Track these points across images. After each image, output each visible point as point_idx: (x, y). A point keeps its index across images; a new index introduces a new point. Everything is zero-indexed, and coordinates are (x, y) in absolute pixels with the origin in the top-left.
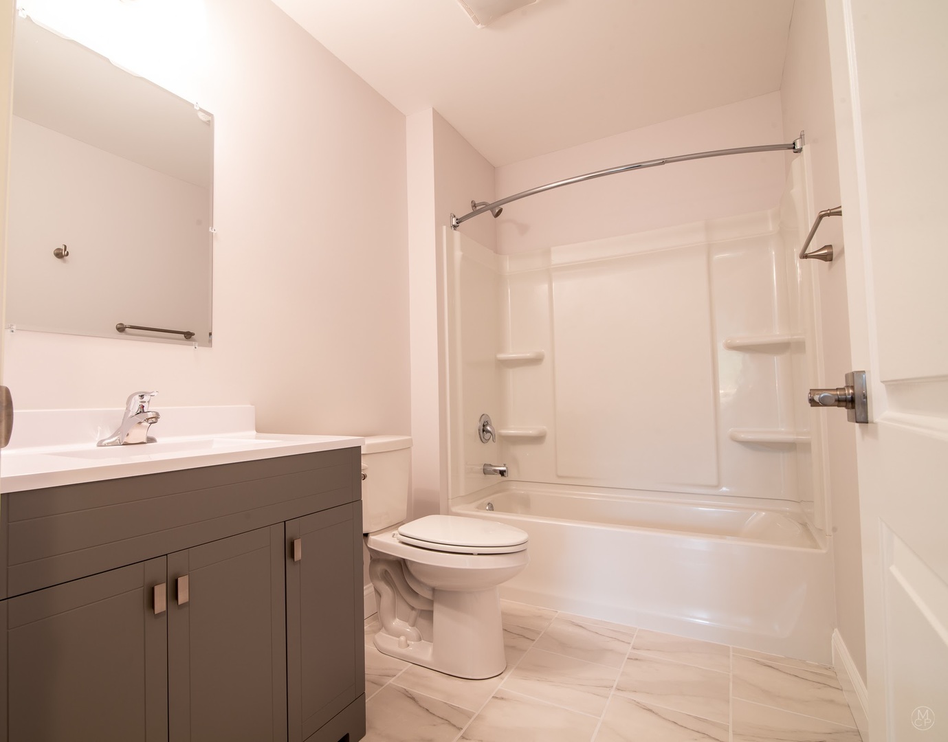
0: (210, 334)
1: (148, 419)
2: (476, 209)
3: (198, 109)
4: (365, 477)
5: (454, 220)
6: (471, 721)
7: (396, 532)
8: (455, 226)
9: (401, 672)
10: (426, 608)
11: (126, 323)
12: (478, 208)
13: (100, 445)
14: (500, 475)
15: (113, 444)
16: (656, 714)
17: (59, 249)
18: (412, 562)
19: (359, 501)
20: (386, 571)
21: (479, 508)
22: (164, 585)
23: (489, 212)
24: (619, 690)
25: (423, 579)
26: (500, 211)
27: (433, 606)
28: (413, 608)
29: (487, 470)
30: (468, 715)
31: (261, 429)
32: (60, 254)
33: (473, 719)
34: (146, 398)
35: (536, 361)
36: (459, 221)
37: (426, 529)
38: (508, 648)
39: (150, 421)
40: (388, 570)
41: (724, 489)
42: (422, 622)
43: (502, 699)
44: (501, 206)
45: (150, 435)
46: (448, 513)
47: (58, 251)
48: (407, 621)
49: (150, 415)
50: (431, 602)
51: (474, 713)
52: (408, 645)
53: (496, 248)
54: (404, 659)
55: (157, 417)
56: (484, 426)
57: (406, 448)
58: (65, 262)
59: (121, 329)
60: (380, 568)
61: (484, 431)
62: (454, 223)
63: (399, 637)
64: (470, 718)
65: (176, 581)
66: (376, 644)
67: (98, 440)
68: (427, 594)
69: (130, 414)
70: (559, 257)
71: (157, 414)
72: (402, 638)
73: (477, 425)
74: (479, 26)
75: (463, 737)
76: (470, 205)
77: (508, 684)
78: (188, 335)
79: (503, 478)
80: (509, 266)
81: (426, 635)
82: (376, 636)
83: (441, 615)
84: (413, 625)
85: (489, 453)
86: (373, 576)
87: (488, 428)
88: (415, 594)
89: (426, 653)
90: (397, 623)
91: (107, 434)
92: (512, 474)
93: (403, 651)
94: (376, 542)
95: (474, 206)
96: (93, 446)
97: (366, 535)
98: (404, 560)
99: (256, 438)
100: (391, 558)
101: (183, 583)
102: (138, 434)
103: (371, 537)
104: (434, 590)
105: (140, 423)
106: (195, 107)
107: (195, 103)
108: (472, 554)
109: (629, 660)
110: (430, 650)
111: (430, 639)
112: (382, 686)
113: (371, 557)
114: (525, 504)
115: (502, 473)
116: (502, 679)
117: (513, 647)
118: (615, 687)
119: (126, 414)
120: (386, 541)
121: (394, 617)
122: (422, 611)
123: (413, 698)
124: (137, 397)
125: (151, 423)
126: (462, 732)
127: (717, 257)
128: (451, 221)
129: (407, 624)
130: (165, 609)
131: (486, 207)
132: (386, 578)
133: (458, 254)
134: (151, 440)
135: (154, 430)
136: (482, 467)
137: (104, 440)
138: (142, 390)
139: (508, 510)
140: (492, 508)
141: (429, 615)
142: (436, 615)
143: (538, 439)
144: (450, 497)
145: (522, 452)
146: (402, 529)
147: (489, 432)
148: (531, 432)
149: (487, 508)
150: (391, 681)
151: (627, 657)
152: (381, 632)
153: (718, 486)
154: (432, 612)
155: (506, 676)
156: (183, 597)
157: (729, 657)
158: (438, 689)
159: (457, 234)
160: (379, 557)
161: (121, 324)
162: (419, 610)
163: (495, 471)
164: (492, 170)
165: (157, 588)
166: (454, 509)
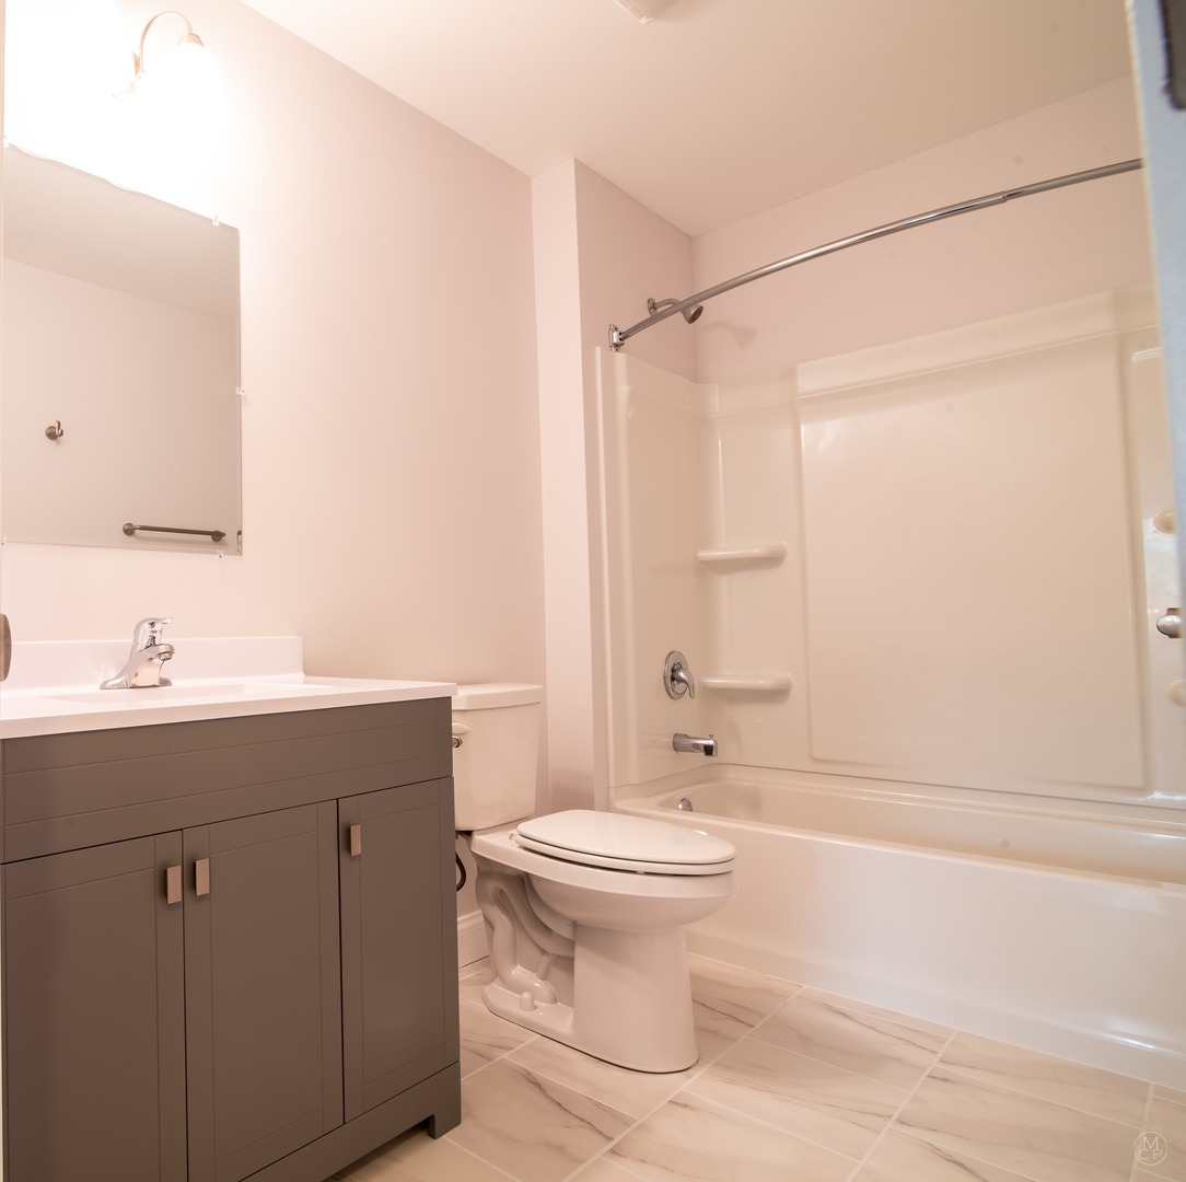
0: (240, 533)
1: (160, 654)
2: (656, 312)
3: (218, 224)
4: (459, 743)
5: (615, 335)
6: (629, 1130)
7: (514, 832)
8: (616, 345)
9: (522, 1045)
10: (564, 952)
11: (136, 523)
12: (659, 310)
13: (103, 687)
14: (703, 754)
15: (119, 687)
16: (971, 1172)
17: (51, 427)
18: (540, 879)
19: (449, 777)
20: (502, 891)
21: (668, 805)
22: (179, 867)
23: (679, 316)
24: (902, 1123)
25: (558, 908)
26: (699, 312)
27: (573, 950)
28: (544, 952)
29: (679, 744)
30: (626, 1122)
31: (310, 670)
32: (53, 435)
33: (632, 1127)
34: (158, 627)
35: (772, 560)
36: (624, 337)
37: (566, 830)
38: (701, 1031)
39: (163, 657)
40: (505, 890)
41: (1157, 795)
42: (556, 973)
43: (686, 1106)
44: (701, 304)
45: (164, 676)
46: (609, 808)
47: (50, 431)
48: (534, 970)
49: (162, 649)
50: (571, 944)
51: (636, 1120)
52: (536, 1007)
53: (696, 373)
54: (528, 1027)
55: (170, 652)
56: (673, 670)
57: (536, 703)
58: (59, 443)
59: (129, 531)
60: (492, 885)
61: (673, 679)
62: (616, 339)
63: (520, 993)
64: (629, 1126)
65: (194, 865)
66: (484, 1000)
67: (101, 681)
68: (564, 931)
69: (139, 648)
70: (811, 380)
71: (171, 647)
72: (526, 995)
73: (660, 669)
74: (643, 21)
75: (613, 1151)
76: (645, 306)
77: (698, 1085)
78: (217, 536)
79: (708, 758)
80: (719, 402)
81: (564, 995)
82: (487, 989)
83: (585, 963)
84: (545, 978)
85: (684, 716)
86: (481, 896)
87: (682, 675)
88: (547, 930)
89: (562, 1022)
90: (518, 972)
91: (112, 675)
92: (726, 753)
93: (527, 1015)
94: (484, 846)
95: (653, 306)
96: (95, 688)
97: (468, 834)
98: (527, 874)
99: (305, 682)
100: (509, 872)
101: (202, 868)
102: (149, 674)
103: (477, 837)
104: (575, 925)
105: (151, 659)
106: (214, 223)
107: (213, 218)
108: (634, 872)
109: (930, 1080)
110: (570, 1018)
111: (570, 1003)
112: (491, 1060)
113: (479, 869)
114: (753, 805)
115: (708, 750)
116: (690, 1077)
117: (714, 1032)
118: (895, 1117)
119: (134, 647)
120: (499, 846)
121: (515, 962)
122: (558, 957)
123: (537, 1084)
124: (146, 625)
125: (164, 660)
126: (611, 1145)
127: (1137, 357)
128: (611, 337)
129: (534, 976)
130: (180, 899)
131: (675, 306)
132: (501, 901)
133: (623, 390)
134: (165, 682)
135: (168, 669)
136: (671, 740)
137: (107, 682)
138: (152, 615)
139: (721, 812)
140: (688, 807)
141: (567, 963)
142: (578, 964)
143: (777, 694)
144: (612, 784)
145: (748, 718)
146: (524, 827)
147: (681, 680)
148: (763, 682)
149: (680, 806)
150: (506, 1055)
151: (927, 1073)
152: (493, 984)
153: (1145, 789)
154: (572, 959)
155: (696, 1075)
156: (203, 886)
157: (1144, 1100)
158: (580, 1077)
159: (620, 358)
160: (489, 869)
161: (129, 524)
162: (553, 955)
163: (696, 746)
164: (688, 243)
165: (170, 871)
166: (619, 805)
